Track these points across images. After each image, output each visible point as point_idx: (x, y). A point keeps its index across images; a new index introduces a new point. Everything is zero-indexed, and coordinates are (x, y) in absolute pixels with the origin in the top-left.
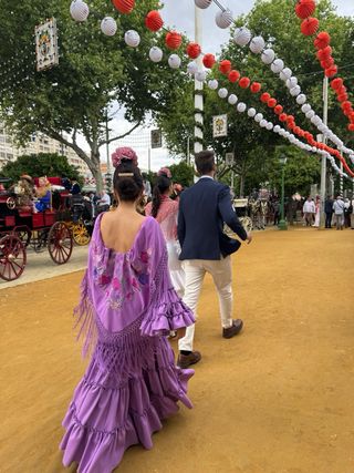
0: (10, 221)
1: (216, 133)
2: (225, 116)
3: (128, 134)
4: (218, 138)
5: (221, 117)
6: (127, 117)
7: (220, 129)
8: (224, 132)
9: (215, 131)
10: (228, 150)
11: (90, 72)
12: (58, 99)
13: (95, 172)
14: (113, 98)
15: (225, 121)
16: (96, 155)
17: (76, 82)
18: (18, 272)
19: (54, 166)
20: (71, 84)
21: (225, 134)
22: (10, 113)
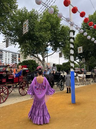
0: (4, 81)
1: (79, 52)
2: (82, 47)
3: (53, 54)
4: (79, 54)
5: (80, 47)
6: (52, 50)
7: (80, 51)
8: (81, 52)
9: (79, 51)
10: (83, 58)
11: (41, 36)
12: (32, 45)
13: (43, 65)
14: (49, 45)
15: (82, 48)
16: (44, 60)
17: (37, 39)
18: (4, 100)
19: (32, 63)
20: (36, 40)
21: (82, 52)
22: (23, 50)
